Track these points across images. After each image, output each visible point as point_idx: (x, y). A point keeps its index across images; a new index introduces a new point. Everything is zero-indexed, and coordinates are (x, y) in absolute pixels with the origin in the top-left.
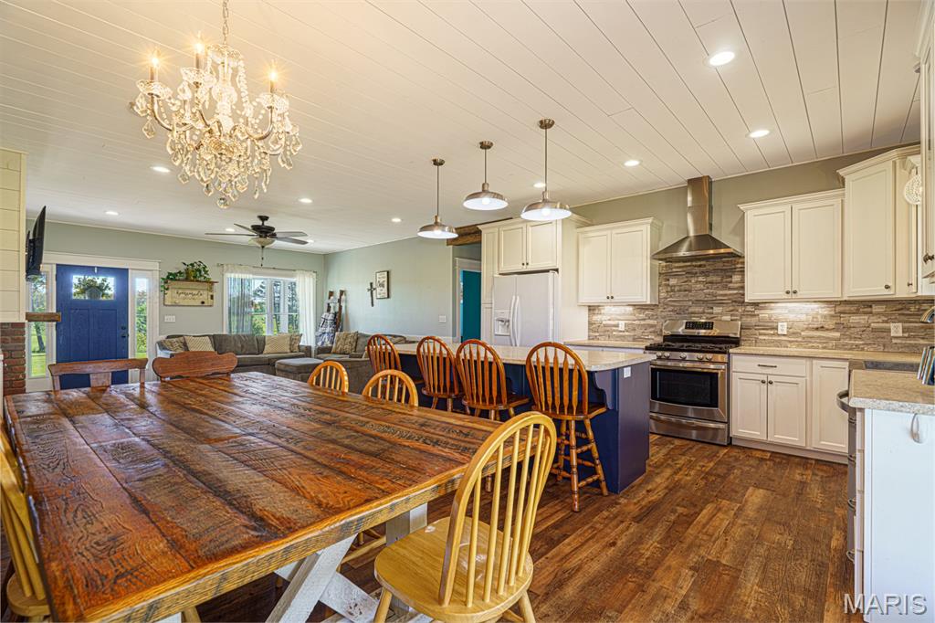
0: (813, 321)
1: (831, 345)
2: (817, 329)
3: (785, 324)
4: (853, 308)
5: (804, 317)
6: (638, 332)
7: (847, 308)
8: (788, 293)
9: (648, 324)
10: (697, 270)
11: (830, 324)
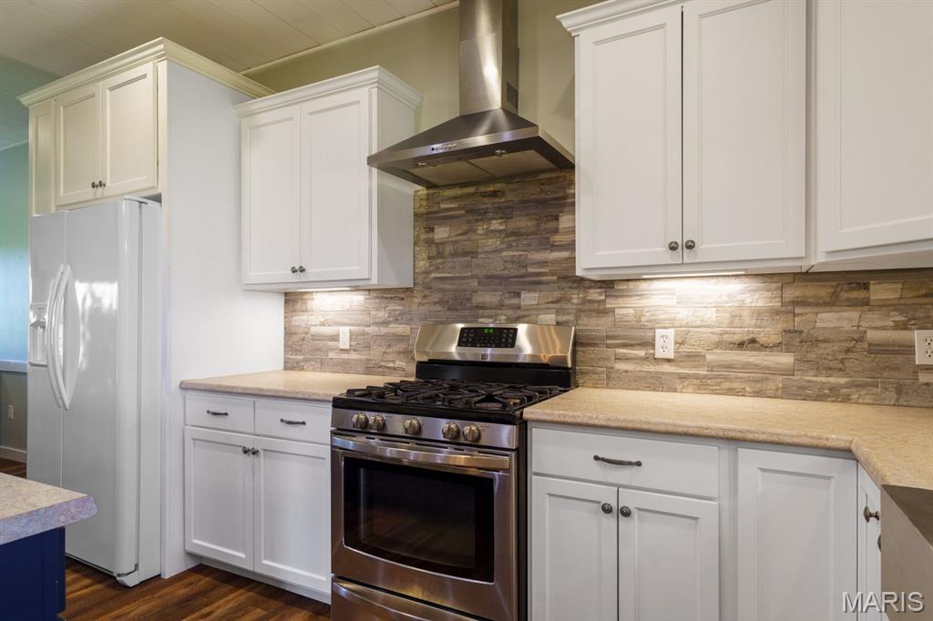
0: (731, 325)
1: (771, 385)
2: (741, 345)
3: (672, 331)
4: (824, 292)
5: (710, 315)
6: (376, 353)
7: (810, 291)
8: (673, 247)
9: (394, 335)
10: (488, 203)
11: (770, 333)
